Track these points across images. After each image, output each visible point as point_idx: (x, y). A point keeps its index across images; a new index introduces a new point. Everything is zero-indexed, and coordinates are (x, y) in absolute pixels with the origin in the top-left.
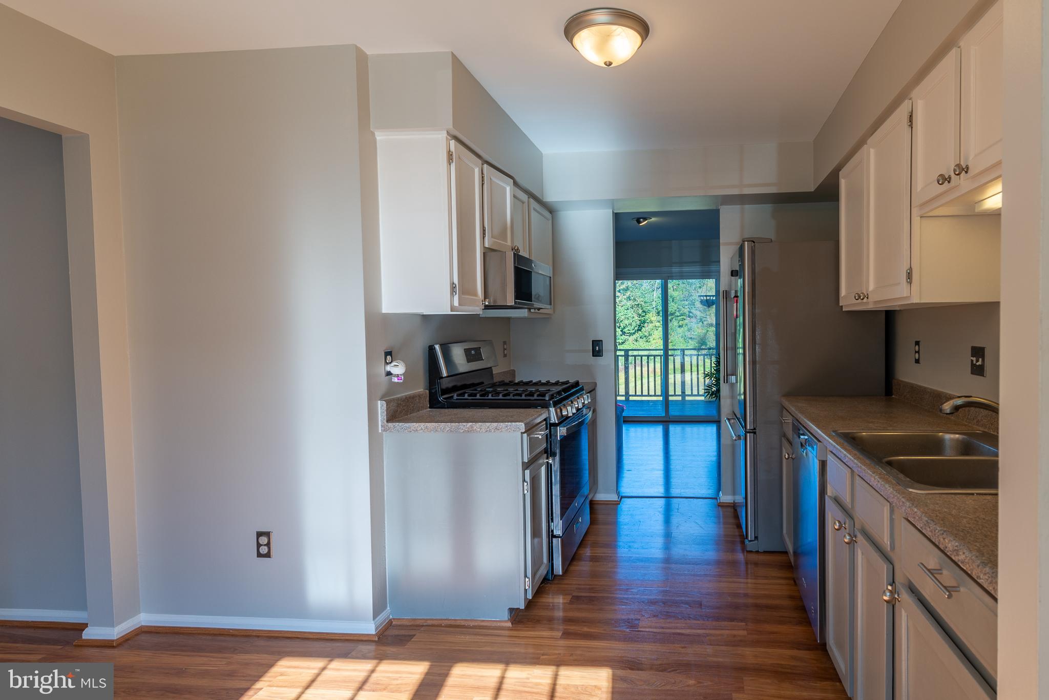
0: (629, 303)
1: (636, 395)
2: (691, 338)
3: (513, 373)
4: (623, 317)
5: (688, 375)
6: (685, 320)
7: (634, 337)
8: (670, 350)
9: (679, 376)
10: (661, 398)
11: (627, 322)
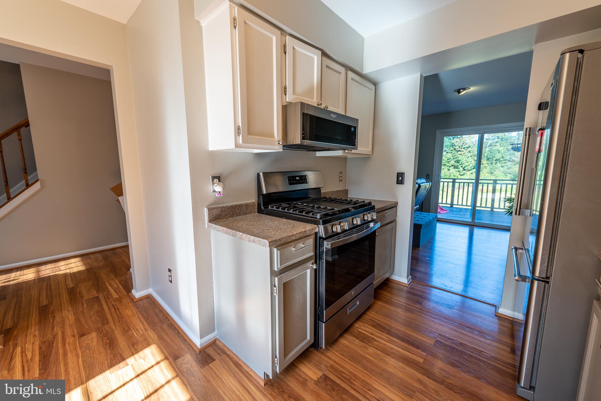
0: (469, 154)
1: (457, 205)
2: (509, 173)
3: (346, 192)
4: (465, 162)
5: (497, 194)
6: (506, 163)
7: (471, 172)
8: (480, 180)
9: (490, 195)
10: (470, 208)
11: (467, 164)
